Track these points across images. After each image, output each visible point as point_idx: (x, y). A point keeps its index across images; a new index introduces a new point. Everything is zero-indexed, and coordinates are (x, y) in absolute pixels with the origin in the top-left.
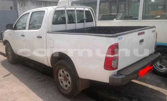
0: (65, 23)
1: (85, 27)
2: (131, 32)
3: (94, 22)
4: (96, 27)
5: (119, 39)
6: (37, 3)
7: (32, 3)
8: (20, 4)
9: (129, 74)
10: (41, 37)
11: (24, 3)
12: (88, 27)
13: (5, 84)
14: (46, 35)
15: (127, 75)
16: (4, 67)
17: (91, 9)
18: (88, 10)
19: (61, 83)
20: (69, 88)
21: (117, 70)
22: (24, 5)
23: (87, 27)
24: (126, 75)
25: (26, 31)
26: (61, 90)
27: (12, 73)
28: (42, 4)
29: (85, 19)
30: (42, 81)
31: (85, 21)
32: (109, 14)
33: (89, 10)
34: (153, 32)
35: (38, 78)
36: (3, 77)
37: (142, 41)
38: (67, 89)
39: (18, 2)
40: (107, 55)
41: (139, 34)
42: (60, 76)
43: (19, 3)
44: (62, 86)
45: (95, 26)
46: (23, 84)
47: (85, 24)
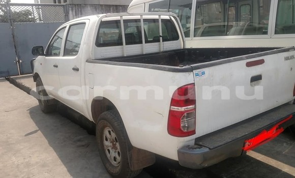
0: (121, 44)
1: (162, 50)
2: (229, 61)
3: (180, 41)
4: (185, 50)
5: (197, 75)
6: (102, 9)
7: (94, 10)
8: (74, 11)
9: (219, 146)
10: (77, 70)
11: (80, 10)
12: (168, 49)
13: (22, 147)
14: (85, 65)
15: (214, 148)
16: (32, 118)
17: (174, 17)
18: (169, 19)
19: (107, 151)
20: (119, 163)
21: (194, 137)
22: (80, 13)
23: (165, 50)
24: (209, 148)
25: (61, 57)
26: (108, 165)
27: (40, 129)
28: (110, 9)
29: (161, 36)
30: (83, 146)
31: (161, 38)
32: (222, 24)
33: (171, 19)
34: (287, 59)
35: (79, 141)
36: (26, 135)
37: (256, 79)
38: (116, 165)
39: (70, 9)
40: (172, 107)
41: (249, 65)
42: (107, 140)
43: (72, 10)
44: (109, 158)
45: (182, 47)
46: (51, 149)
47: (162, 46)
